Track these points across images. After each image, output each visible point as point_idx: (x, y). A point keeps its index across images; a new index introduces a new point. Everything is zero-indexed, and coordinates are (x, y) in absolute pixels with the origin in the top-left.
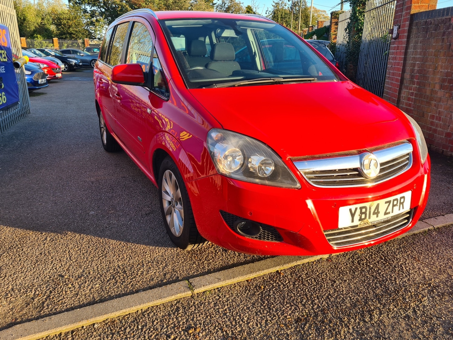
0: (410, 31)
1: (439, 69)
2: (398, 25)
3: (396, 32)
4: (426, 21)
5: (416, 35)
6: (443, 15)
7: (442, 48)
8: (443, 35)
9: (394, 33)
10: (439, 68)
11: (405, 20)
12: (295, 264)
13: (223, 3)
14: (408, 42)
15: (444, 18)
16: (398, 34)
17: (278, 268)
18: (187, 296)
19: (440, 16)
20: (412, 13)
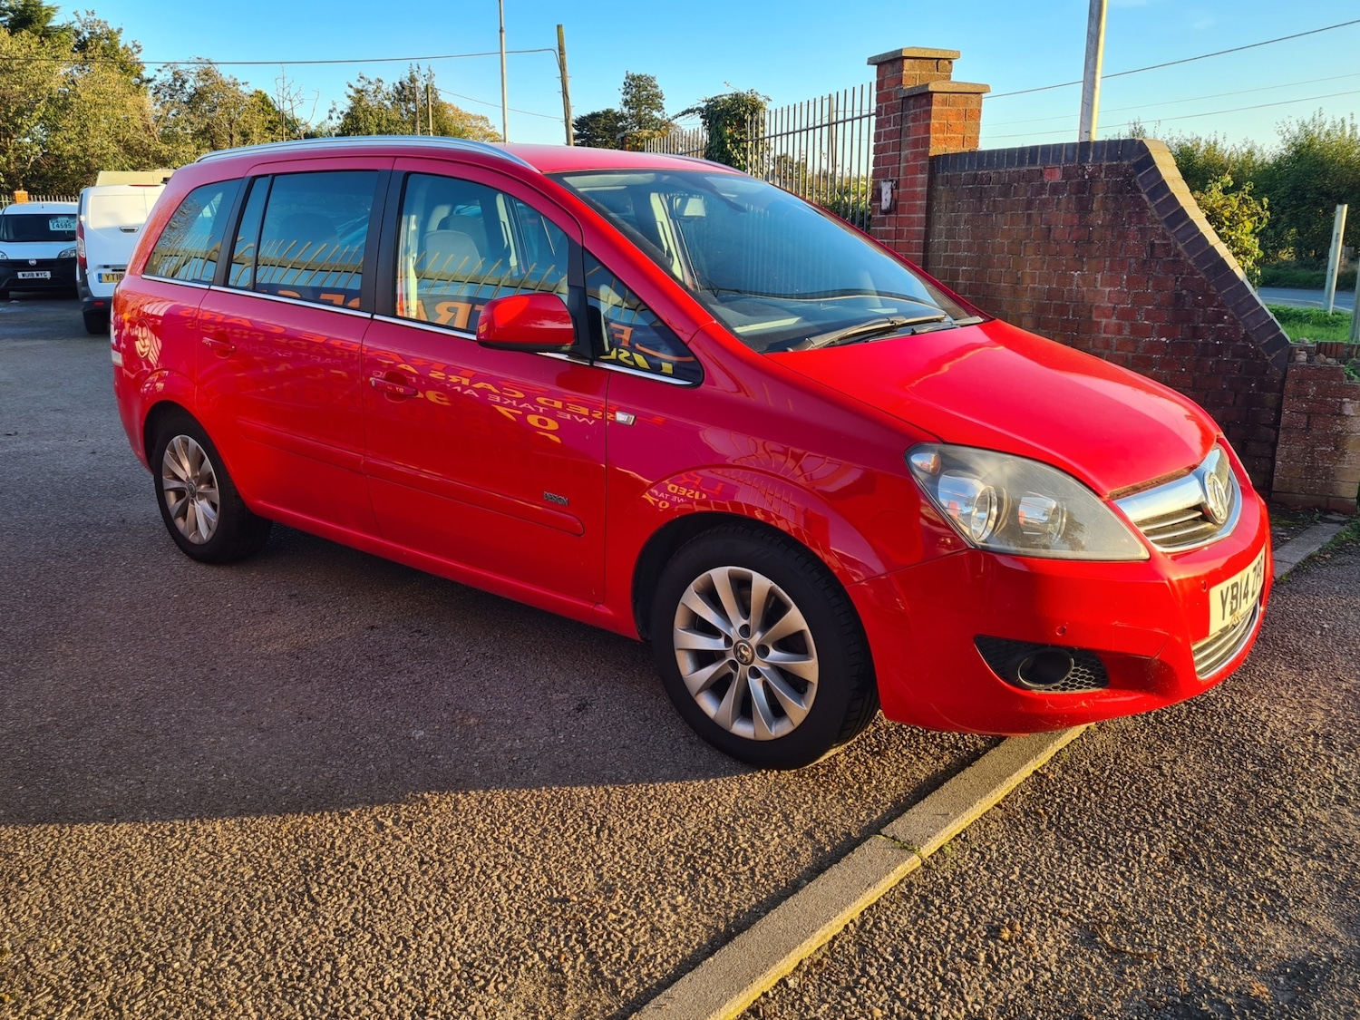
0: (930, 197)
1: (1027, 283)
2: (892, 181)
3: (889, 196)
4: (976, 175)
5: (950, 206)
6: (1021, 163)
7: (1027, 237)
8: (1028, 208)
9: (883, 197)
10: (1028, 280)
11: (913, 170)
12: (1056, 750)
13: (175, 80)
14: (929, 222)
15: (1024, 169)
16: (894, 201)
17: (1033, 766)
18: (915, 867)
19: (1013, 164)
20: (932, 154)
